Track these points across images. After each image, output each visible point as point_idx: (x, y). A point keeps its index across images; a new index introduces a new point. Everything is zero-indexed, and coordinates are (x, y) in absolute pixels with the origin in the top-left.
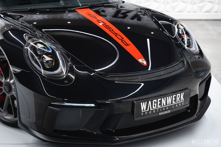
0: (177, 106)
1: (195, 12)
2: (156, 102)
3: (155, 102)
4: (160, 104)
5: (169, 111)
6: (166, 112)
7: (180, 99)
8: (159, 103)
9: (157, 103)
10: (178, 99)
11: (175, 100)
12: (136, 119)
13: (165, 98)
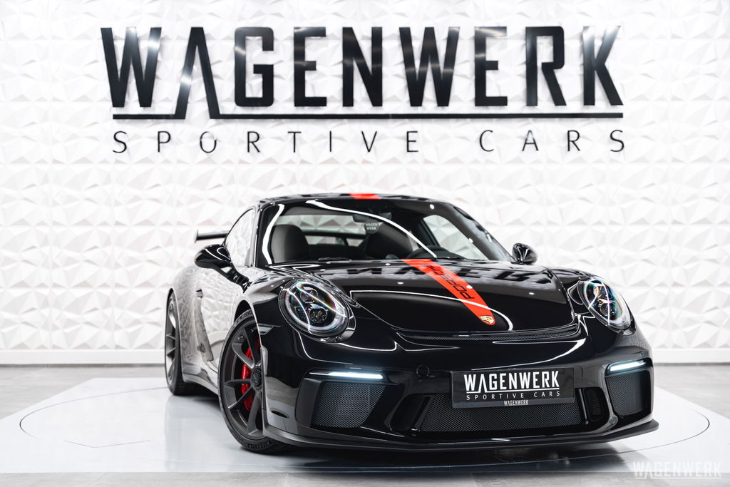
0: (543, 394)
1: (675, 346)
2: (496, 378)
3: (493, 377)
4: (506, 384)
5: (526, 402)
6: (519, 403)
7: (550, 381)
8: (502, 381)
9: (498, 380)
10: (545, 381)
11: (539, 383)
12: (455, 405)
13: (515, 374)
